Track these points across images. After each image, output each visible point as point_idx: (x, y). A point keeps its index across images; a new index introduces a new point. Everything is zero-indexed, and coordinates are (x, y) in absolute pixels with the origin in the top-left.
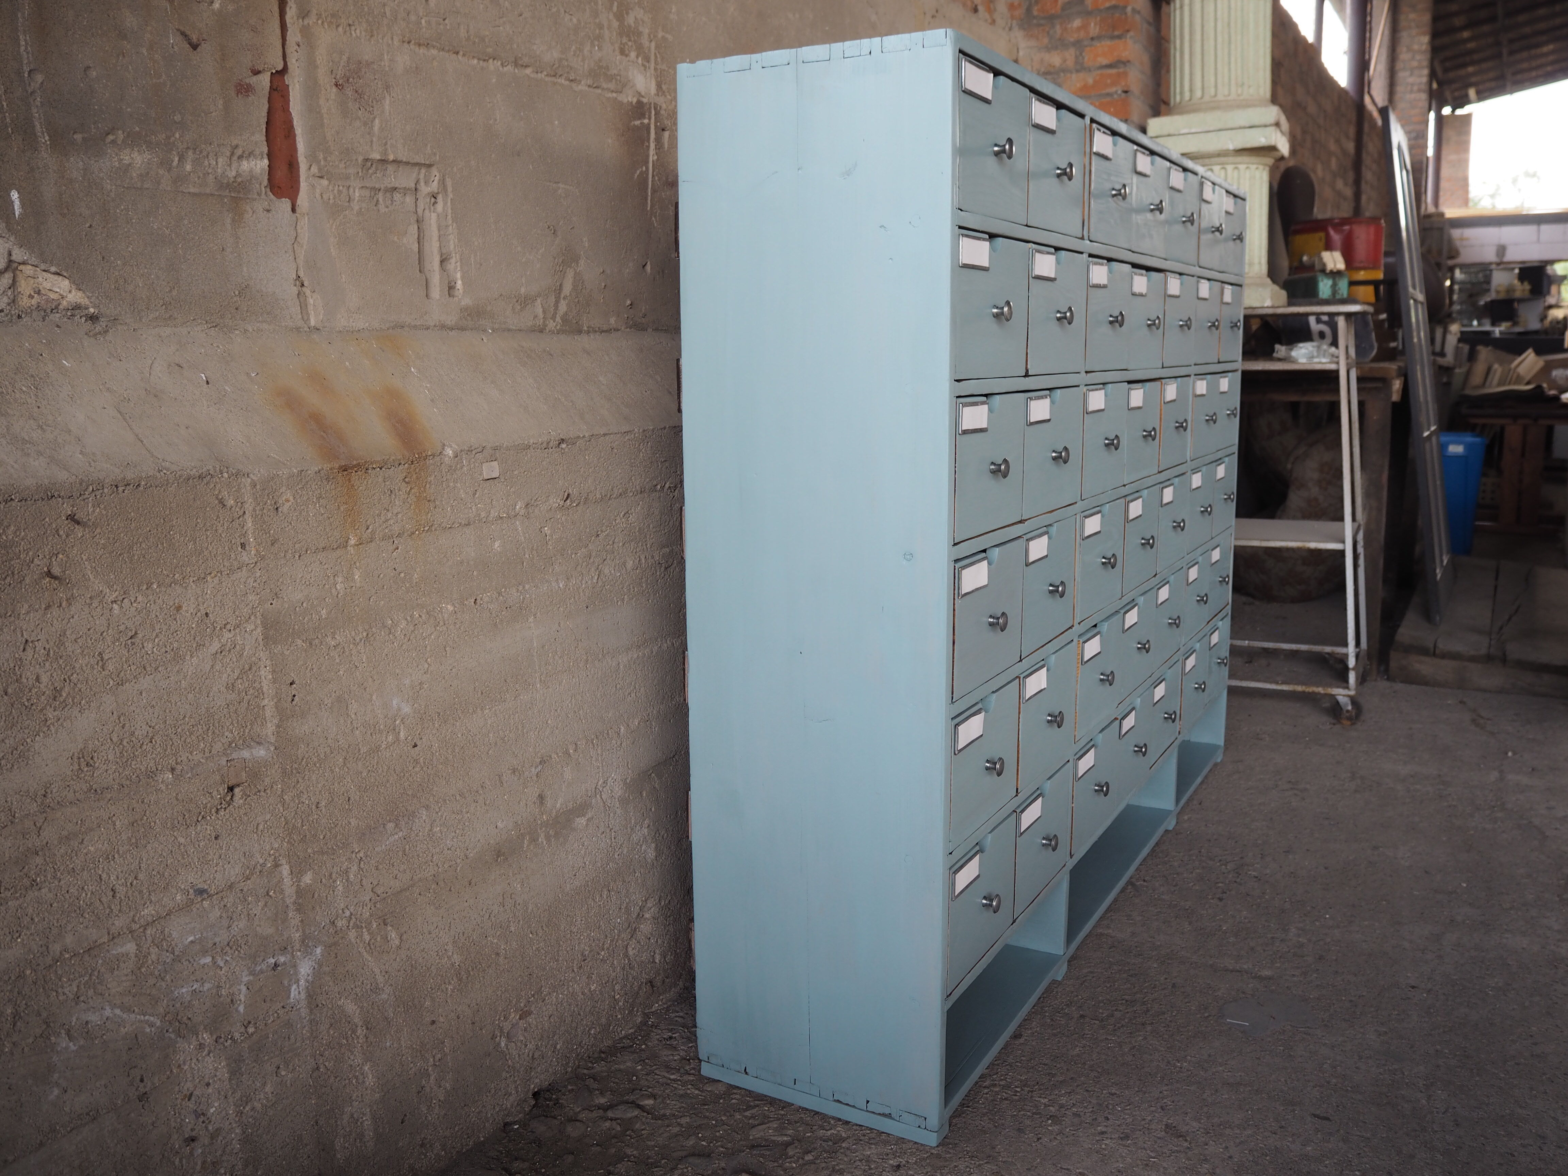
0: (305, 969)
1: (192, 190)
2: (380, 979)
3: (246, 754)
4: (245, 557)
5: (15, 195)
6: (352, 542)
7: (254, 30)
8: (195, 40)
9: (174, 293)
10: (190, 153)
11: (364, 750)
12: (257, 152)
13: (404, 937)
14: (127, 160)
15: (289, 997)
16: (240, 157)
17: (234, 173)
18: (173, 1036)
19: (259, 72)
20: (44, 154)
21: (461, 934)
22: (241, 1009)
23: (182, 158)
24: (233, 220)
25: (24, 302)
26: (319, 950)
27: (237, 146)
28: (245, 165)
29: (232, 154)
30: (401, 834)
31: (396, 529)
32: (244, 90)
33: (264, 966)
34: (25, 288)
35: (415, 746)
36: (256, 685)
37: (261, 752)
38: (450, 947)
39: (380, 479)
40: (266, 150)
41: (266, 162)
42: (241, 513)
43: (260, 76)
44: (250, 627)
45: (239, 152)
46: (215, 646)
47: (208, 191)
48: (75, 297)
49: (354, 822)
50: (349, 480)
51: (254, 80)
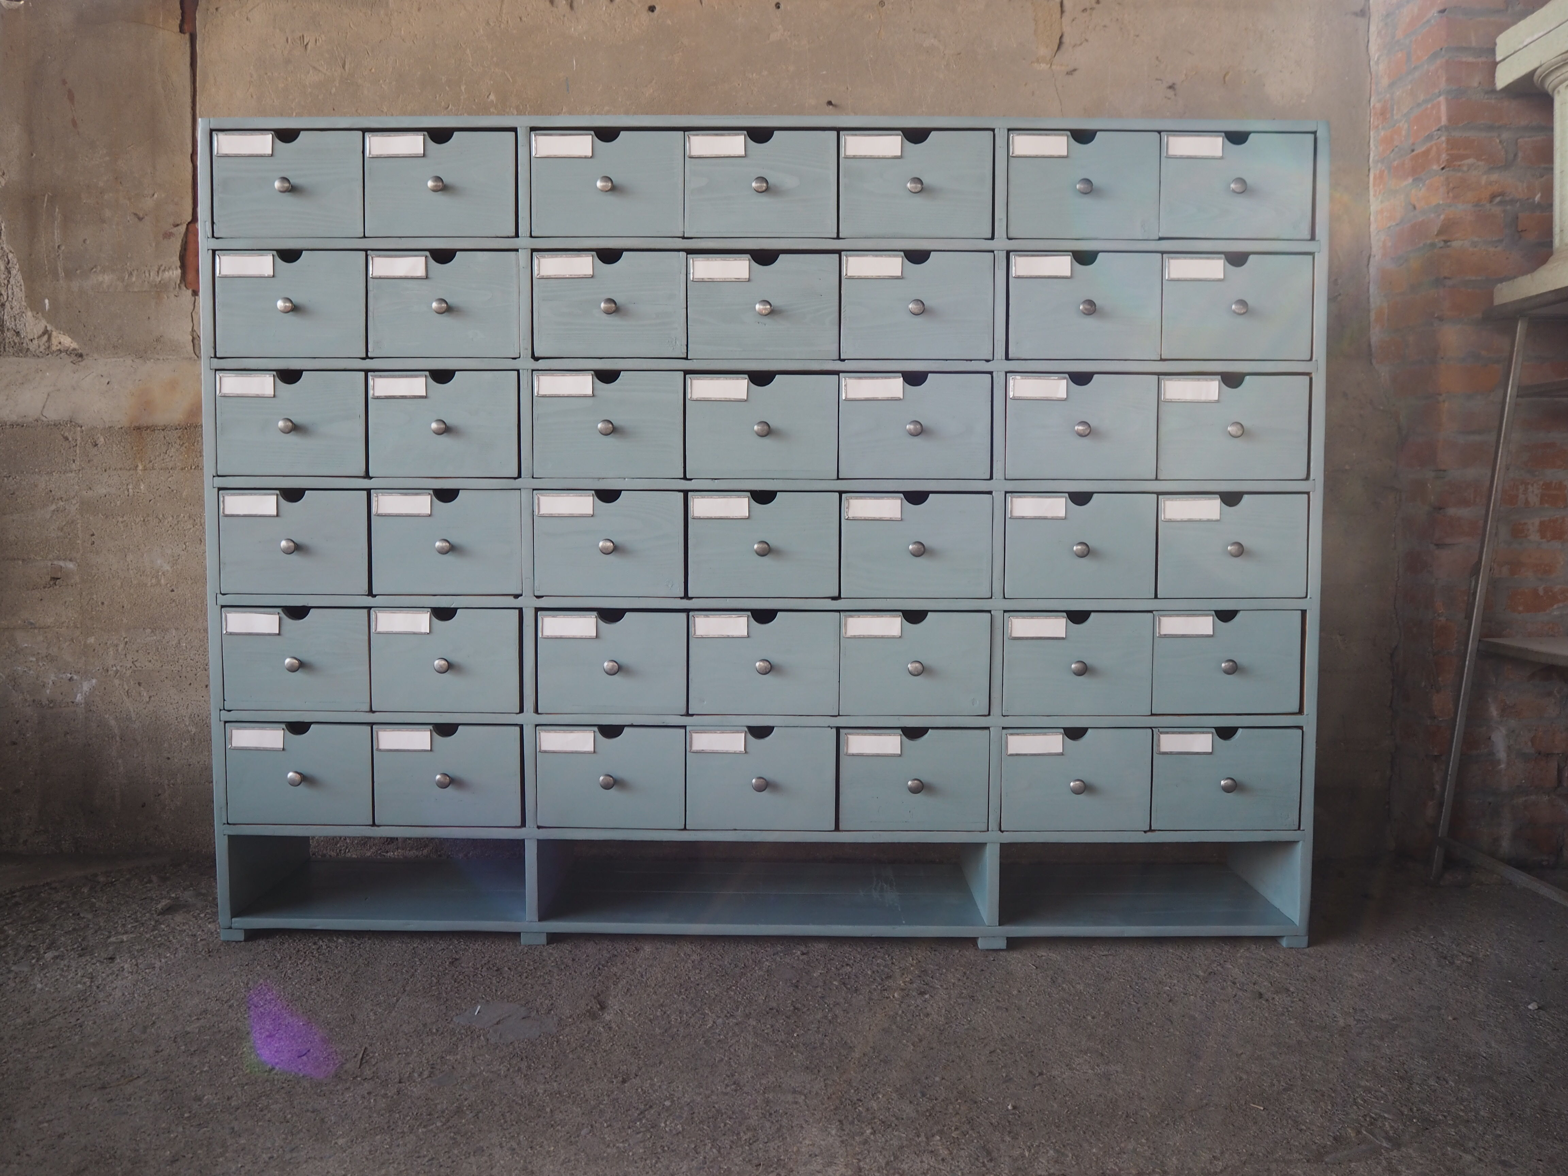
0: (86, 686)
1: (136, 290)
2: (133, 715)
3: (62, 563)
4: (74, 466)
5: (47, 301)
6: (140, 467)
7: (177, 204)
8: (141, 215)
9: (120, 341)
10: (136, 272)
11: (135, 582)
12: (173, 267)
13: (152, 699)
14: (100, 279)
15: (75, 698)
16: (164, 271)
17: (159, 279)
18: (10, 687)
19: (178, 225)
20: (61, 281)
21: (196, 716)
22: (48, 691)
23: (131, 274)
24: (156, 303)
25: (54, 348)
26: (94, 681)
27: (162, 265)
28: (166, 275)
29: (159, 269)
30: (155, 638)
31: (170, 465)
32: (168, 235)
33: (64, 676)
34: (54, 341)
35: (173, 591)
36: (75, 532)
37: (71, 565)
38: (187, 719)
39: (162, 436)
40: (179, 264)
41: (179, 271)
42: (74, 444)
43: (179, 227)
44: (74, 502)
45: (163, 268)
46: (53, 507)
47: (144, 290)
48: (74, 345)
49: (125, 621)
50: (141, 434)
51: (174, 230)
